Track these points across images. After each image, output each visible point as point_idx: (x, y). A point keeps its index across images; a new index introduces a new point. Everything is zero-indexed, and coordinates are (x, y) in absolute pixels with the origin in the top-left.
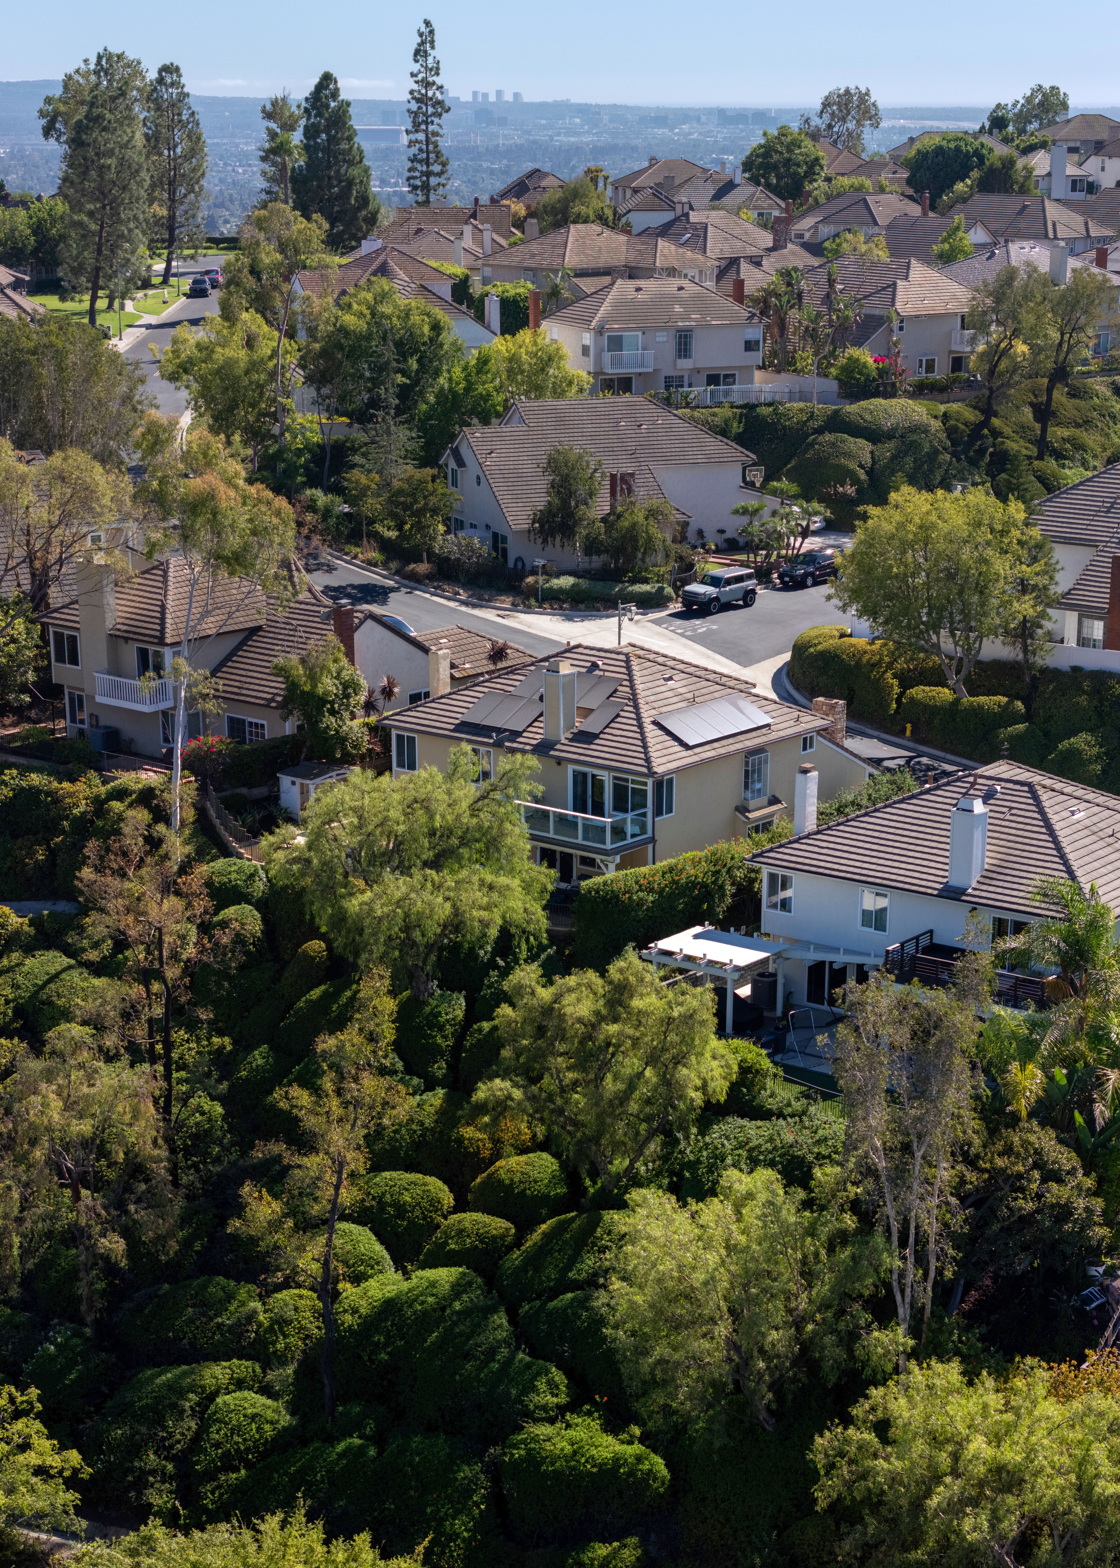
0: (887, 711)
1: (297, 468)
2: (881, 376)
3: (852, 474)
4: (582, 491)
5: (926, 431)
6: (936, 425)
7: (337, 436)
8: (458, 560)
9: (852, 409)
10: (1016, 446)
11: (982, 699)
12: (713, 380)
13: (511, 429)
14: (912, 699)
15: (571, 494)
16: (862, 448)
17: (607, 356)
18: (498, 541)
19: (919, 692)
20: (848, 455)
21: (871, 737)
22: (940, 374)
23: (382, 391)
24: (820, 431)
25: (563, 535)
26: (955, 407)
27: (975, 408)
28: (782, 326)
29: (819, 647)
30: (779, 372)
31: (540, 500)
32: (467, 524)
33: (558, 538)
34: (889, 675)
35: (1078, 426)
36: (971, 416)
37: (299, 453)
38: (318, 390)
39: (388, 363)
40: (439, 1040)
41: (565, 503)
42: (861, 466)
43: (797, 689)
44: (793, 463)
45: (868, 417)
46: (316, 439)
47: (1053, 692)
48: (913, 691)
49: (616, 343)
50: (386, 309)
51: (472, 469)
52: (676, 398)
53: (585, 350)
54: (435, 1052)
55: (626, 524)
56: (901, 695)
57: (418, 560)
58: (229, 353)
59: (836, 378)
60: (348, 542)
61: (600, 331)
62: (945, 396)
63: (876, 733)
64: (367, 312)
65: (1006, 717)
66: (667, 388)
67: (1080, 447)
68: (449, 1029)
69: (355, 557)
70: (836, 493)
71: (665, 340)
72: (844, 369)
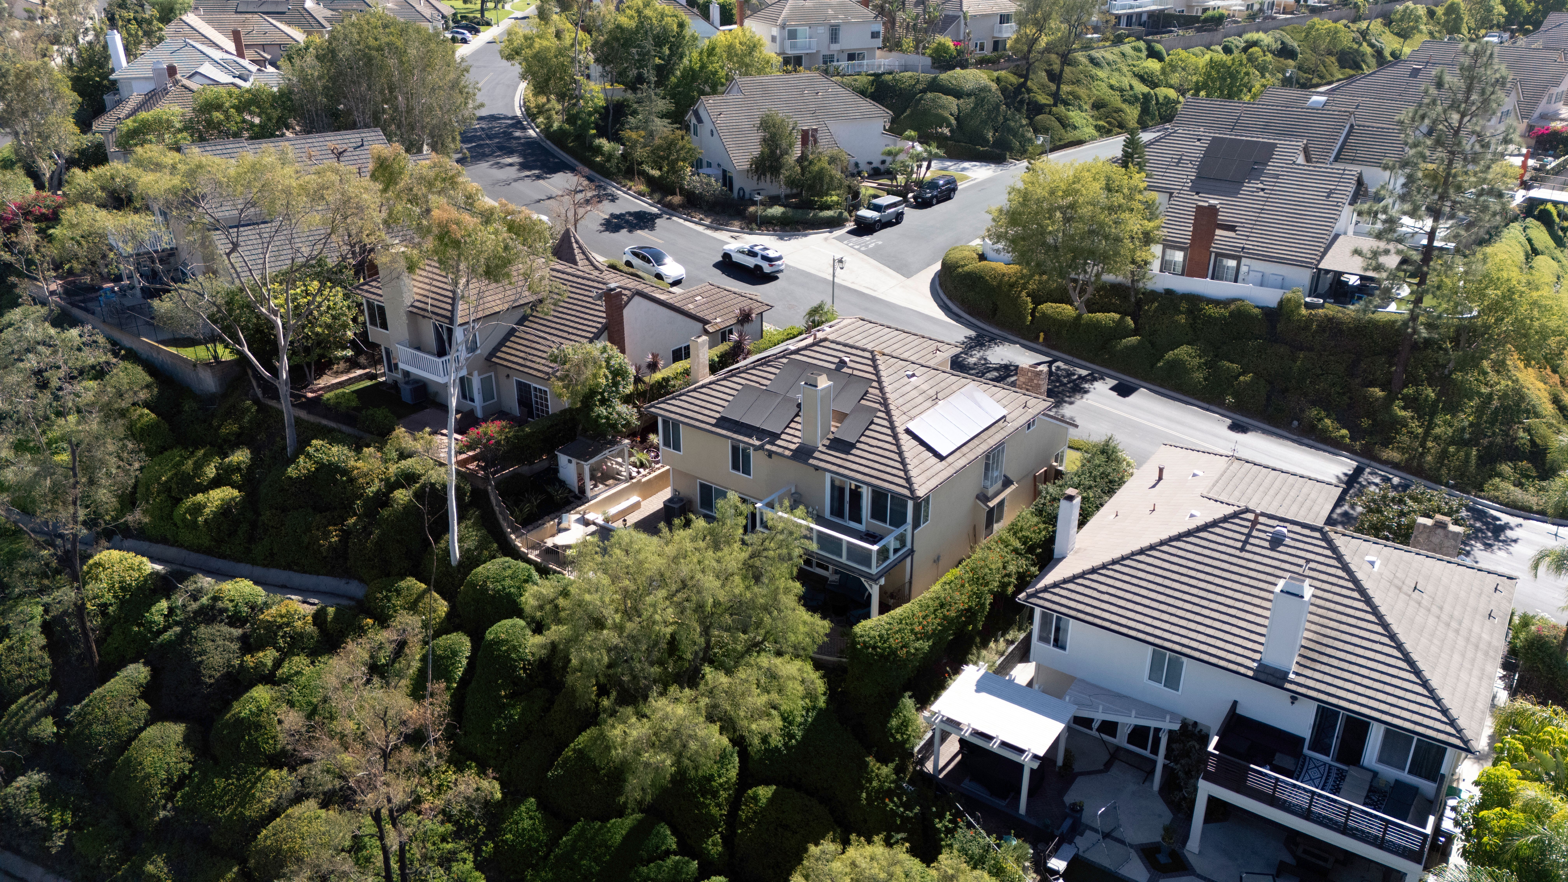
0: (1024, 322)
1: (589, 124)
2: (958, 55)
3: (946, 120)
4: (784, 145)
5: (990, 91)
6: (994, 86)
7: (618, 97)
8: (700, 193)
9: (944, 76)
10: (1043, 99)
11: (1099, 315)
12: (851, 57)
13: (732, 97)
14: (1044, 314)
15: (777, 146)
16: (951, 103)
17: (788, 43)
18: (727, 180)
19: (1048, 308)
20: (943, 107)
21: (1015, 343)
22: (988, 52)
23: (645, 72)
24: (924, 91)
25: (772, 174)
26: (1003, 73)
27: (1015, 74)
28: (893, 22)
29: (966, 268)
30: (890, 51)
31: (755, 149)
32: (705, 164)
33: (768, 176)
34: (1024, 294)
35: (1073, 83)
36: (1014, 79)
37: (590, 114)
38: (604, 67)
39: (649, 52)
40: (714, 810)
41: (773, 152)
42: (952, 114)
43: (950, 299)
44: (908, 112)
45: (954, 82)
46: (602, 103)
47: (1155, 312)
48: (1043, 307)
49: (793, 35)
50: (648, 12)
51: (707, 125)
52: (831, 69)
53: (774, 39)
54: (711, 823)
55: (816, 168)
56: (1034, 310)
57: (673, 193)
58: (545, 43)
59: (930, 56)
60: (625, 178)
61: (783, 27)
62: (996, 67)
63: (1016, 339)
64: (635, 15)
65: (1119, 331)
66: (825, 62)
67: (1077, 97)
68: (723, 794)
69: (630, 189)
70: (937, 133)
71: (823, 32)
72: (936, 50)
